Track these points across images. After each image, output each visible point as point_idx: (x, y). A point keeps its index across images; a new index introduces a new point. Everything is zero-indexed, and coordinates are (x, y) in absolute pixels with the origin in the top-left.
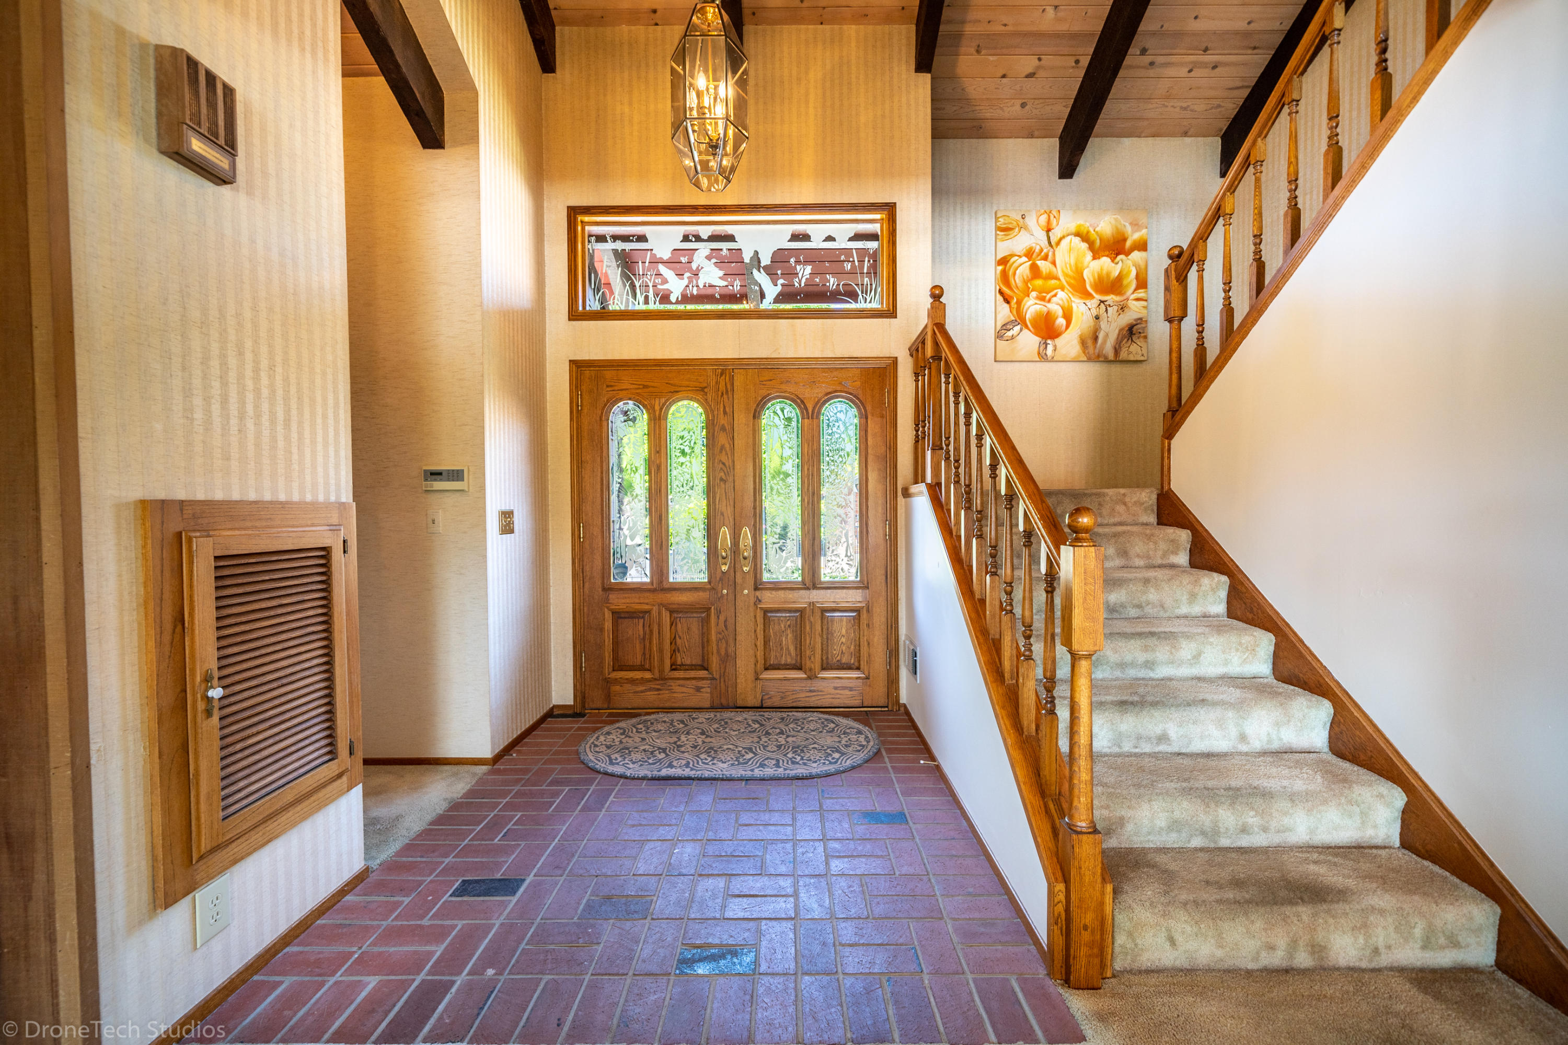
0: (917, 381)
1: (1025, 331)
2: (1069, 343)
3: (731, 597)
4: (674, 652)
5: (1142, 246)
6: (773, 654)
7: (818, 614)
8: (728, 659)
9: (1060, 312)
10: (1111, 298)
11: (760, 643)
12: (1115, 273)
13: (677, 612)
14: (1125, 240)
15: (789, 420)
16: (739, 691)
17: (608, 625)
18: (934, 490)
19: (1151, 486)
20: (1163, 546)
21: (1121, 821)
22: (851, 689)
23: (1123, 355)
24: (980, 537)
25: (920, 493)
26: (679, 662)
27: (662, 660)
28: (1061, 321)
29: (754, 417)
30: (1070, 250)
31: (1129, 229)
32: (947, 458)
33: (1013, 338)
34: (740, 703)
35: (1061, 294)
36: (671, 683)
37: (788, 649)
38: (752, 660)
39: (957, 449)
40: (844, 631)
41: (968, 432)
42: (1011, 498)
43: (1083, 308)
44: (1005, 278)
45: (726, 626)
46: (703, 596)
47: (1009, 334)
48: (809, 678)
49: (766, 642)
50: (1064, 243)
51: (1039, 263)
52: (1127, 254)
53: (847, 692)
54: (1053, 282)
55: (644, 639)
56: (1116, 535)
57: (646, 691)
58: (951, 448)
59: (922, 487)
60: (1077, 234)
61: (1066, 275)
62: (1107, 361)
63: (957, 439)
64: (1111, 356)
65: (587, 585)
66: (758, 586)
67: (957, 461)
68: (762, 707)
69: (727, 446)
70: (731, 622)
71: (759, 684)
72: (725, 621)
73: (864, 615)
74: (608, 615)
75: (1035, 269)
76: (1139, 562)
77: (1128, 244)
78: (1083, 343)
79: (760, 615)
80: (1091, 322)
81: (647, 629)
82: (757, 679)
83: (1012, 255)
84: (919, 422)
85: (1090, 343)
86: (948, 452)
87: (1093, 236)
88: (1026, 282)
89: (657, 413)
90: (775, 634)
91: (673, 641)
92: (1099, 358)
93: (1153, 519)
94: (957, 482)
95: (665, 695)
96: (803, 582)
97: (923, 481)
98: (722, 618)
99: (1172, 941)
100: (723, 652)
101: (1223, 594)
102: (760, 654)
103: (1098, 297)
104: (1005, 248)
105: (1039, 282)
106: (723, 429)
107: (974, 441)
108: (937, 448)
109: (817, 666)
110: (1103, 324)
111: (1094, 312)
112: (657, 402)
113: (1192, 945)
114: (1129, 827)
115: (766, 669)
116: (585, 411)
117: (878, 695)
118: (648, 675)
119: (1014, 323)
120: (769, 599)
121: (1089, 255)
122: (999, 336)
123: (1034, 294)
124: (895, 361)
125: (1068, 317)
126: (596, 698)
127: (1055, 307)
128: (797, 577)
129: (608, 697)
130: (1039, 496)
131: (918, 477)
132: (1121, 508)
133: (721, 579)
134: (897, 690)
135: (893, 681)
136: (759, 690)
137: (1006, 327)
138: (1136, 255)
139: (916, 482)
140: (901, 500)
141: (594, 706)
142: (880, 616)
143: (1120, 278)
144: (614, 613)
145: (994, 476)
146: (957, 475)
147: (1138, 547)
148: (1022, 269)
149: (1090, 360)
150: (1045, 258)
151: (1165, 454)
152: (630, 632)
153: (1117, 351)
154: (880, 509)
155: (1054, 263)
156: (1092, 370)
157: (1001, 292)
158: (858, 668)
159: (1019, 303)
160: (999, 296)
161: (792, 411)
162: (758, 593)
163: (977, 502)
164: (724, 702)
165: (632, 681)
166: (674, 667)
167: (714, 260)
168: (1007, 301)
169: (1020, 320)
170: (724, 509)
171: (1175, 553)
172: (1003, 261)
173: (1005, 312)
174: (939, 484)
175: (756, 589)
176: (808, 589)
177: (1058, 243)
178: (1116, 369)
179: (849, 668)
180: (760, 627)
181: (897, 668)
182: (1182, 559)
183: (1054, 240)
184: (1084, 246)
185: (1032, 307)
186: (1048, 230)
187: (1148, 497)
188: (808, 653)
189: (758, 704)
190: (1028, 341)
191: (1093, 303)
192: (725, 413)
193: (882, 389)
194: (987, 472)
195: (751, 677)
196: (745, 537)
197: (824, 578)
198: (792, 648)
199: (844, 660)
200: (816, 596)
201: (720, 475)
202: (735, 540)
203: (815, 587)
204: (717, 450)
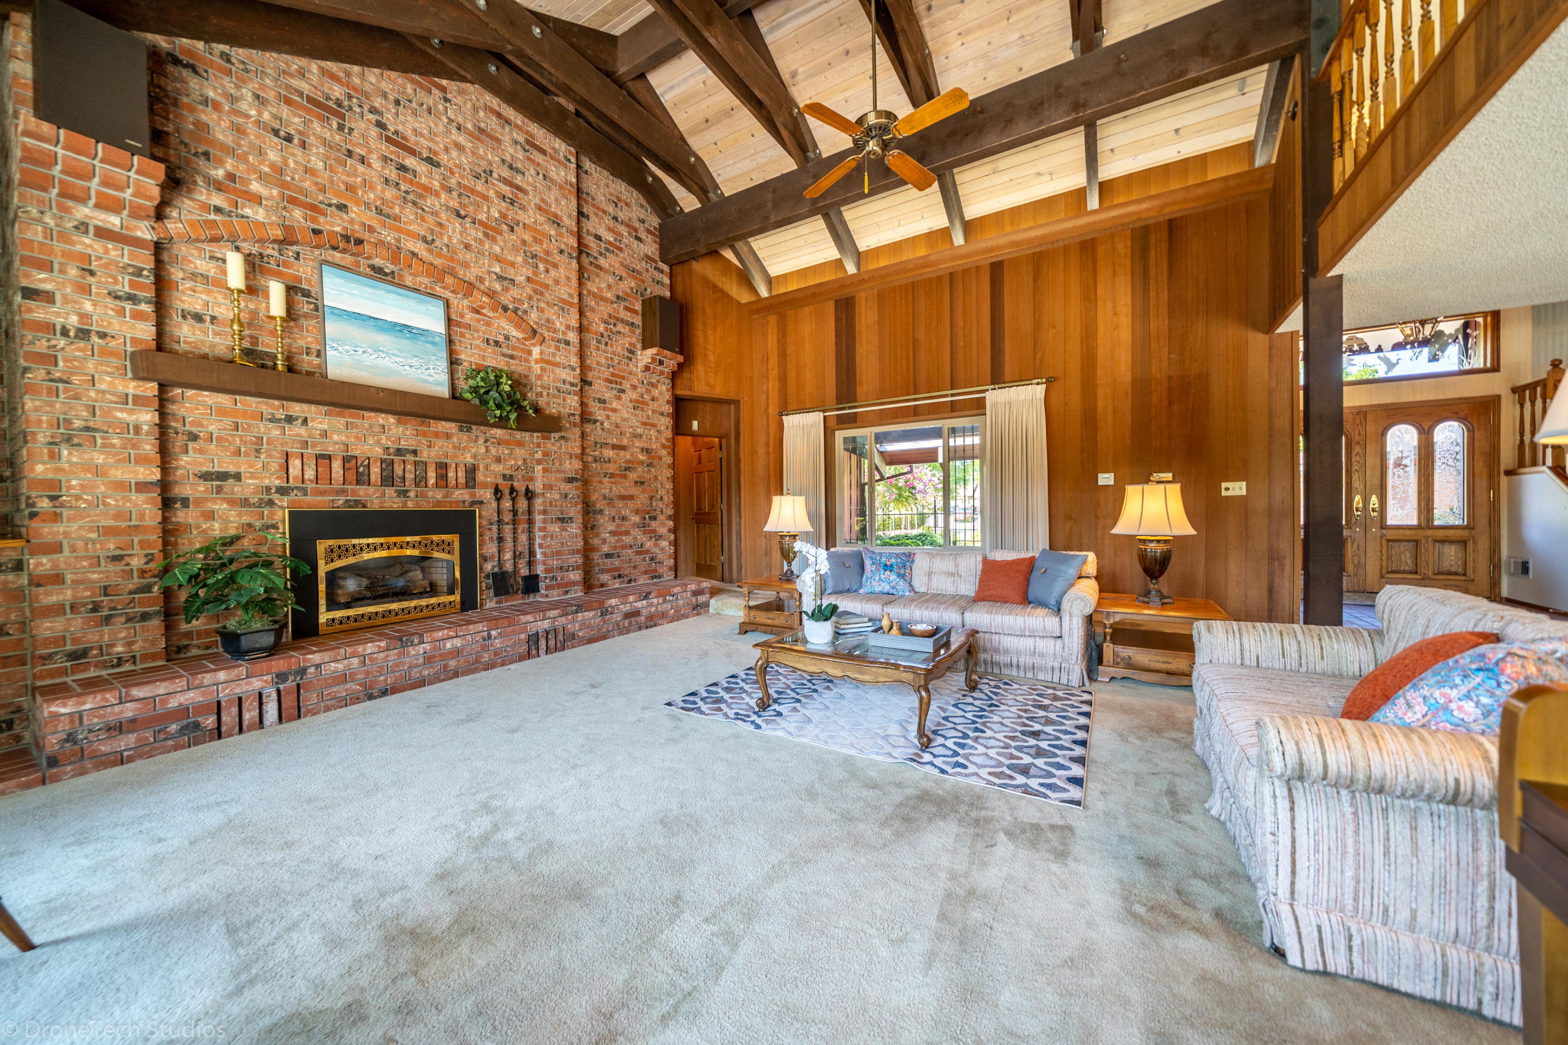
0: (1522, 408)
3: (1363, 533)
6: (1395, 565)
7: (1430, 543)
8: (1360, 567)
11: (1385, 559)
15: (1410, 433)
16: (1368, 584)
29: (1381, 434)
34: (1369, 591)
37: (1406, 562)
38: (1379, 568)
40: (1453, 553)
45: (1358, 549)
48: (1424, 578)
49: (1389, 558)
66: (1383, 526)
69: (1361, 452)
70: (1362, 546)
71: (1384, 581)
72: (1358, 546)
73: (1470, 544)
79: (1384, 543)
82: (1383, 578)
84: (1523, 431)
90: (1397, 553)
96: (1419, 525)
98: (1355, 544)
100: (1355, 563)
102: (1385, 564)
106: (1358, 443)
109: (1431, 572)
115: (1390, 573)
120: (1390, 534)
124: (1499, 397)
131: (1525, 462)
133: (1355, 522)
134: (1499, 588)
135: (1495, 583)
139: (1522, 466)
140: (1503, 478)
142: (1482, 545)
158: (1462, 574)
161: (1411, 429)
162: (1383, 531)
164: (1356, 591)
170: (1358, 485)
175: (1382, 528)
176: (1423, 529)
179: (1456, 574)
180: (1384, 550)
181: (1499, 575)
188: (1424, 564)
192: (1360, 434)
193: (1487, 414)
195: (1377, 575)
196: (1374, 499)
197: (1436, 523)
198: (1409, 562)
199: (1453, 569)
200: (1429, 532)
201: (1355, 468)
202: (1366, 501)
203: (1429, 528)
204: (1354, 453)
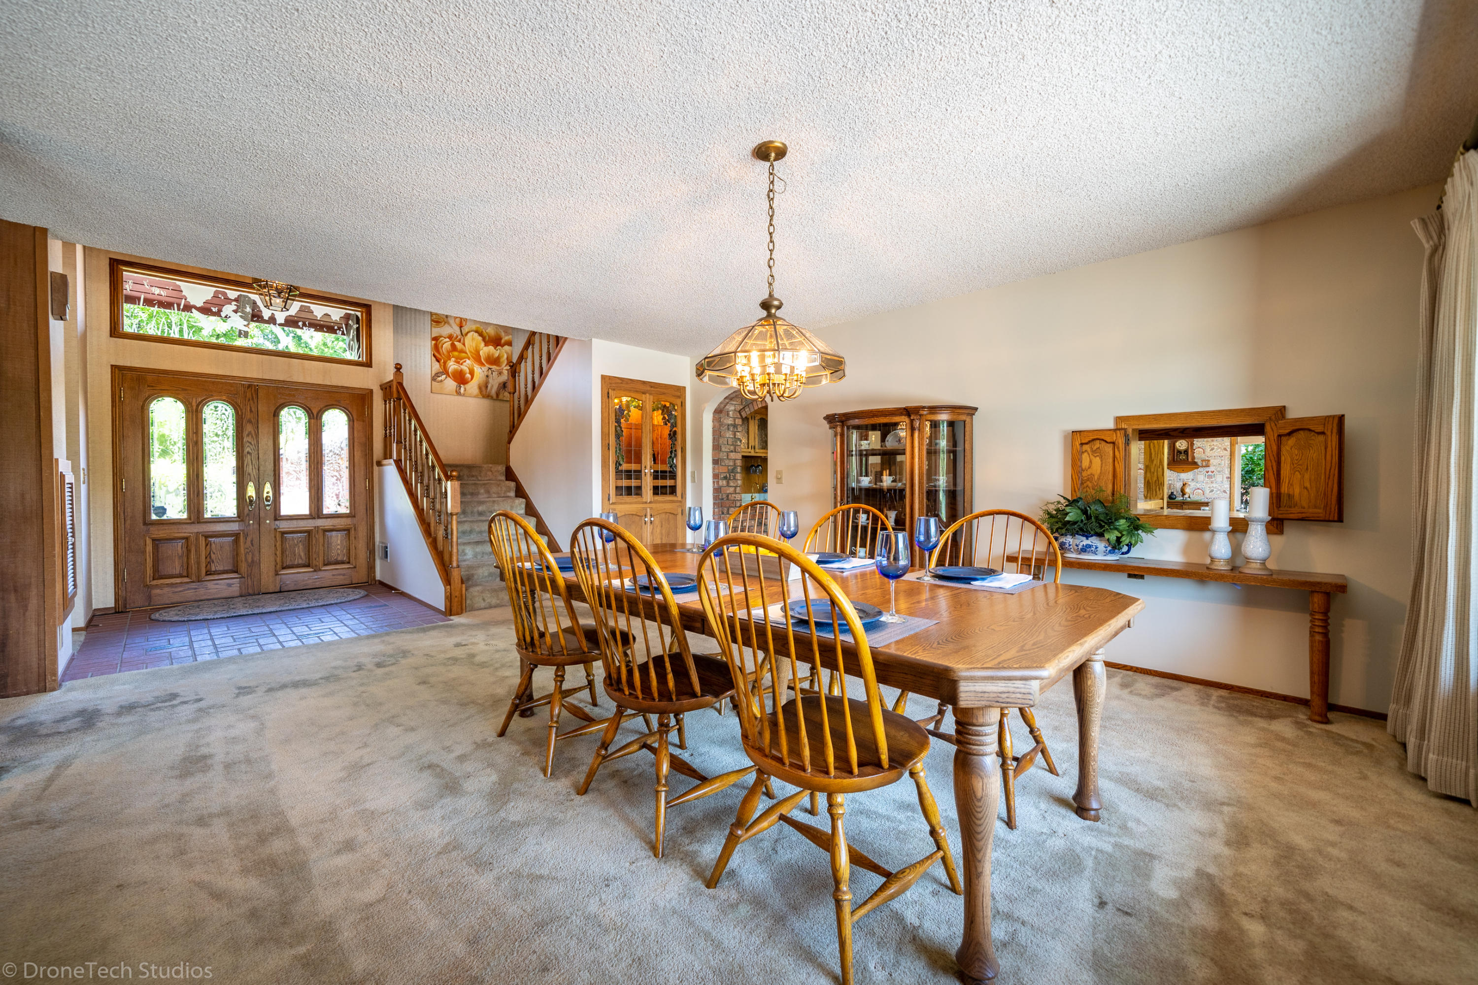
0: (385, 404)
1: (448, 378)
2: (473, 387)
3: (256, 526)
4: (208, 564)
5: (509, 344)
6: (288, 559)
7: (321, 533)
8: (254, 564)
9: (468, 371)
10: (494, 367)
11: (279, 553)
12: (496, 355)
13: (212, 537)
14: (501, 339)
15: (299, 418)
16: (262, 583)
17: (149, 548)
18: (398, 463)
19: (501, 463)
20: (504, 489)
21: (473, 575)
22: (344, 575)
23: (501, 397)
24: (428, 497)
25: (390, 464)
26: (213, 569)
27: (199, 568)
28: (468, 376)
29: (274, 415)
30: (473, 339)
31: (503, 334)
32: (405, 448)
33: (441, 381)
34: (263, 591)
35: (468, 361)
36: (206, 583)
37: (300, 555)
38: (273, 563)
39: (410, 445)
40: (339, 542)
41: (416, 439)
42: (433, 467)
43: (480, 370)
44: (436, 348)
45: (252, 544)
46: (235, 527)
47: (440, 379)
48: (315, 571)
49: (283, 552)
50: (470, 335)
51: (456, 343)
52: (502, 346)
53: (342, 577)
54: (463, 355)
55: (182, 556)
56: (484, 484)
57: (184, 590)
58: (407, 443)
59: (392, 461)
60: (476, 332)
61: (471, 352)
62: (492, 398)
63: (410, 440)
64: (495, 397)
65: (128, 522)
66: (277, 517)
67: (410, 450)
68: (280, 592)
69: (253, 432)
70: (256, 541)
71: (278, 578)
72: (252, 541)
73: (352, 532)
74: (149, 542)
75: (453, 345)
76: (494, 495)
77: (503, 341)
78: (480, 388)
79: (278, 536)
80: (484, 378)
81: (185, 550)
82: (277, 574)
83: (441, 337)
84: (386, 425)
85: (484, 389)
86: (405, 445)
87: (485, 334)
88: (449, 352)
89: (194, 408)
90: (290, 546)
91: (208, 556)
92: (488, 396)
93: (503, 478)
94: (411, 460)
95: (202, 591)
96: (311, 514)
97: (391, 458)
98: (249, 539)
99: (484, 600)
100: (250, 560)
101: (523, 506)
102: (279, 560)
103: (488, 366)
104: (436, 331)
105: (456, 353)
106: (250, 421)
107: (418, 443)
108: (399, 442)
109: (321, 563)
110: (491, 380)
111: (486, 373)
112: (194, 400)
113: (489, 600)
114: (476, 577)
115: (284, 568)
116: (127, 401)
117: (361, 575)
118: (186, 580)
119: (442, 373)
120: (284, 526)
121: (483, 344)
122: (434, 379)
123: (453, 359)
124: (371, 391)
125: (472, 373)
126: (138, 600)
127: (465, 368)
128: (306, 511)
129: (150, 597)
130: (443, 467)
131: (387, 455)
132: (489, 473)
133: (248, 515)
134: (374, 572)
135: (371, 568)
136: (278, 582)
137: (437, 375)
138: (506, 348)
139: (386, 458)
140: (376, 468)
141: (136, 605)
142: (362, 532)
143: (499, 358)
144: (154, 540)
145: (427, 458)
146: (410, 456)
147: (494, 489)
148: (446, 345)
149: (484, 397)
150: (459, 341)
151: (508, 450)
152: (170, 552)
153: (498, 395)
154: (362, 472)
155: (464, 344)
156: (486, 403)
157: (434, 356)
158: (349, 563)
159: (445, 363)
160: (433, 358)
161: (301, 413)
162: (277, 522)
163: (420, 468)
164: (251, 591)
165: (172, 585)
166: (209, 573)
167: (239, 314)
168: (438, 360)
169: (445, 372)
170: (250, 471)
171: (509, 492)
172: (435, 339)
173: (437, 367)
174: (401, 460)
175: (276, 519)
176: (314, 518)
177: (466, 334)
178: (498, 404)
179: (343, 563)
180: (279, 544)
181: (374, 560)
182: (512, 494)
183: (464, 332)
184: (480, 338)
185: (452, 366)
186: (461, 327)
187: (502, 468)
188: (315, 556)
189: (278, 589)
190: (450, 384)
191: (485, 369)
192: (251, 411)
193: (363, 406)
194: (424, 457)
195: (272, 573)
196: (268, 488)
197: (325, 511)
198: (302, 554)
199: (339, 559)
200: (320, 523)
201: (247, 450)
202: (259, 490)
203: (319, 517)
204: (245, 434)
